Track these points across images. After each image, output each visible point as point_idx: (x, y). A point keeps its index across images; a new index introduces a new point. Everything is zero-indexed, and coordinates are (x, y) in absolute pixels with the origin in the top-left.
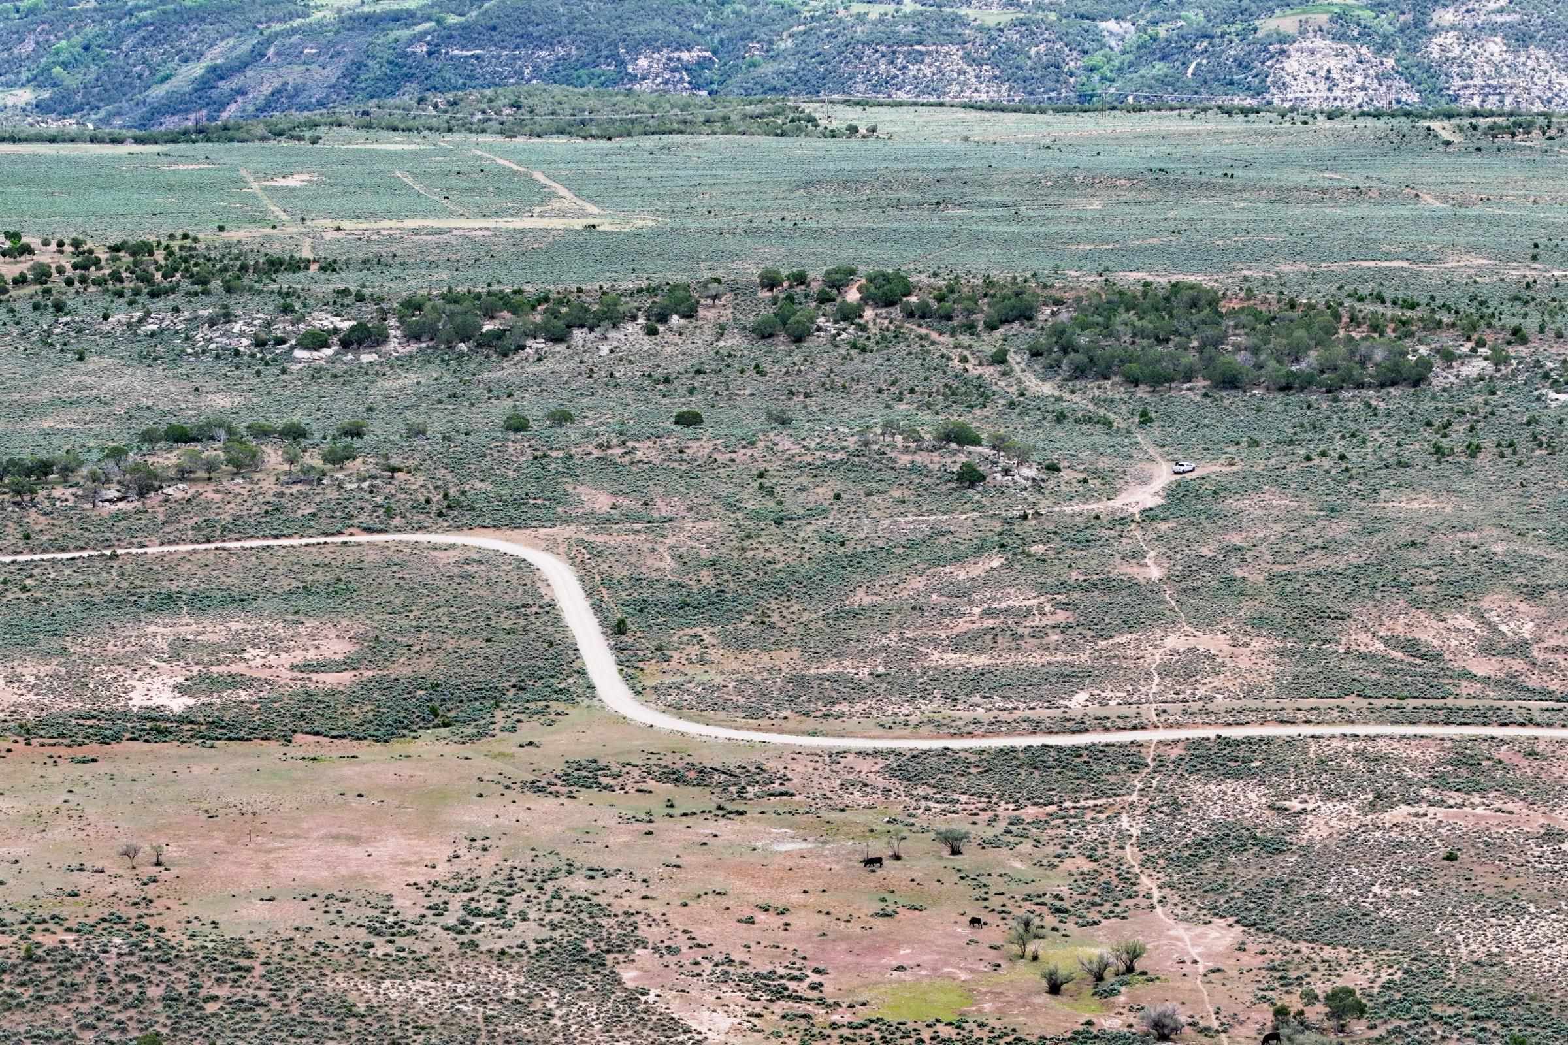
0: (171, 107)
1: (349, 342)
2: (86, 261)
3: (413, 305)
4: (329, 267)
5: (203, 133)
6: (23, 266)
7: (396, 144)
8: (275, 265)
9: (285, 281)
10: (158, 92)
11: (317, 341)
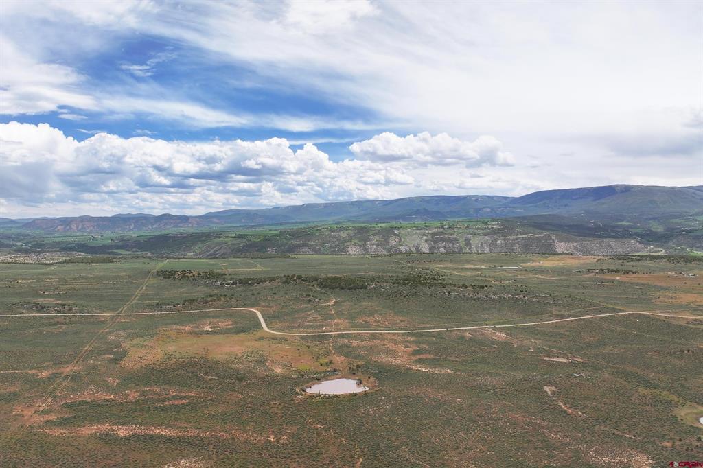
0: (210, 255)
1: (232, 284)
2: (199, 274)
3: (240, 280)
4: (230, 275)
5: (214, 258)
6: (191, 275)
7: (238, 260)
8: (223, 275)
9: (224, 277)
10: (208, 253)
11: (228, 284)
